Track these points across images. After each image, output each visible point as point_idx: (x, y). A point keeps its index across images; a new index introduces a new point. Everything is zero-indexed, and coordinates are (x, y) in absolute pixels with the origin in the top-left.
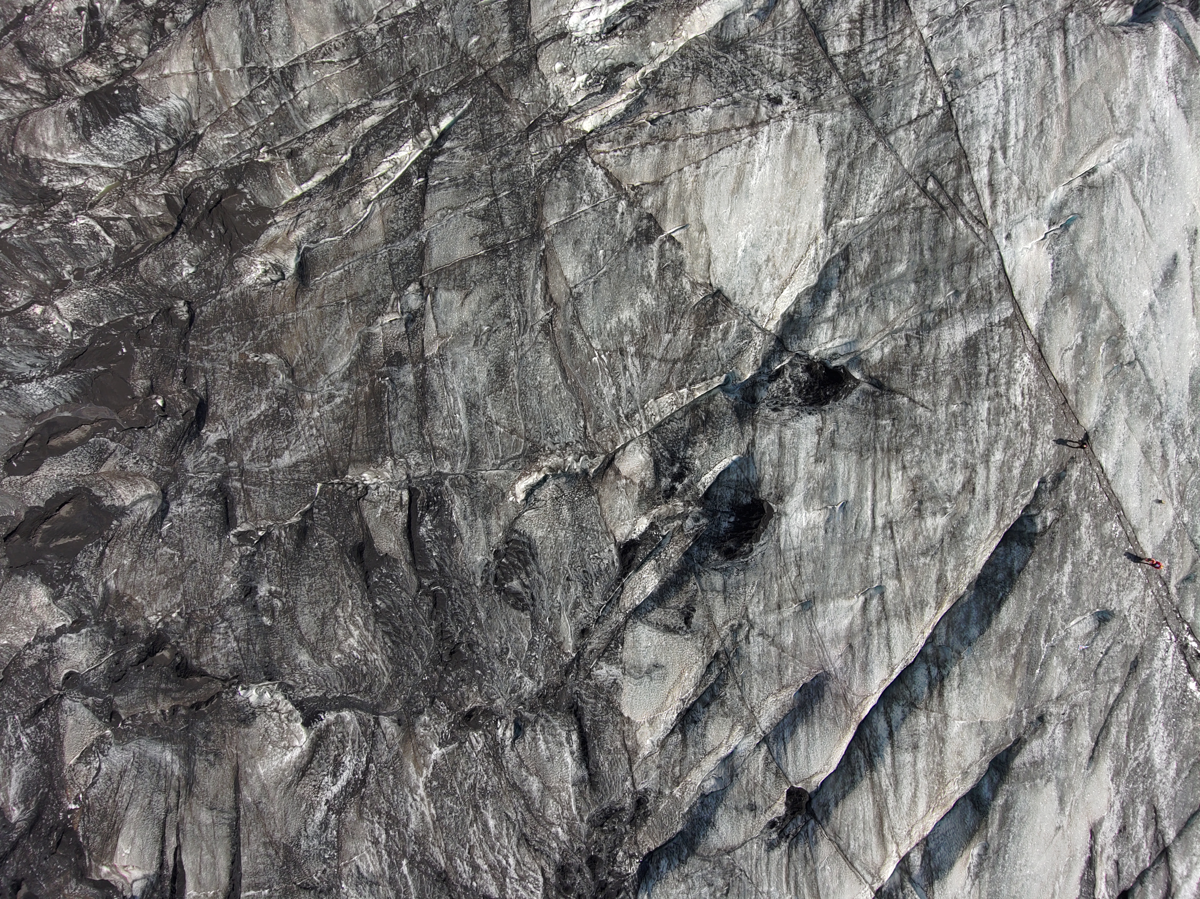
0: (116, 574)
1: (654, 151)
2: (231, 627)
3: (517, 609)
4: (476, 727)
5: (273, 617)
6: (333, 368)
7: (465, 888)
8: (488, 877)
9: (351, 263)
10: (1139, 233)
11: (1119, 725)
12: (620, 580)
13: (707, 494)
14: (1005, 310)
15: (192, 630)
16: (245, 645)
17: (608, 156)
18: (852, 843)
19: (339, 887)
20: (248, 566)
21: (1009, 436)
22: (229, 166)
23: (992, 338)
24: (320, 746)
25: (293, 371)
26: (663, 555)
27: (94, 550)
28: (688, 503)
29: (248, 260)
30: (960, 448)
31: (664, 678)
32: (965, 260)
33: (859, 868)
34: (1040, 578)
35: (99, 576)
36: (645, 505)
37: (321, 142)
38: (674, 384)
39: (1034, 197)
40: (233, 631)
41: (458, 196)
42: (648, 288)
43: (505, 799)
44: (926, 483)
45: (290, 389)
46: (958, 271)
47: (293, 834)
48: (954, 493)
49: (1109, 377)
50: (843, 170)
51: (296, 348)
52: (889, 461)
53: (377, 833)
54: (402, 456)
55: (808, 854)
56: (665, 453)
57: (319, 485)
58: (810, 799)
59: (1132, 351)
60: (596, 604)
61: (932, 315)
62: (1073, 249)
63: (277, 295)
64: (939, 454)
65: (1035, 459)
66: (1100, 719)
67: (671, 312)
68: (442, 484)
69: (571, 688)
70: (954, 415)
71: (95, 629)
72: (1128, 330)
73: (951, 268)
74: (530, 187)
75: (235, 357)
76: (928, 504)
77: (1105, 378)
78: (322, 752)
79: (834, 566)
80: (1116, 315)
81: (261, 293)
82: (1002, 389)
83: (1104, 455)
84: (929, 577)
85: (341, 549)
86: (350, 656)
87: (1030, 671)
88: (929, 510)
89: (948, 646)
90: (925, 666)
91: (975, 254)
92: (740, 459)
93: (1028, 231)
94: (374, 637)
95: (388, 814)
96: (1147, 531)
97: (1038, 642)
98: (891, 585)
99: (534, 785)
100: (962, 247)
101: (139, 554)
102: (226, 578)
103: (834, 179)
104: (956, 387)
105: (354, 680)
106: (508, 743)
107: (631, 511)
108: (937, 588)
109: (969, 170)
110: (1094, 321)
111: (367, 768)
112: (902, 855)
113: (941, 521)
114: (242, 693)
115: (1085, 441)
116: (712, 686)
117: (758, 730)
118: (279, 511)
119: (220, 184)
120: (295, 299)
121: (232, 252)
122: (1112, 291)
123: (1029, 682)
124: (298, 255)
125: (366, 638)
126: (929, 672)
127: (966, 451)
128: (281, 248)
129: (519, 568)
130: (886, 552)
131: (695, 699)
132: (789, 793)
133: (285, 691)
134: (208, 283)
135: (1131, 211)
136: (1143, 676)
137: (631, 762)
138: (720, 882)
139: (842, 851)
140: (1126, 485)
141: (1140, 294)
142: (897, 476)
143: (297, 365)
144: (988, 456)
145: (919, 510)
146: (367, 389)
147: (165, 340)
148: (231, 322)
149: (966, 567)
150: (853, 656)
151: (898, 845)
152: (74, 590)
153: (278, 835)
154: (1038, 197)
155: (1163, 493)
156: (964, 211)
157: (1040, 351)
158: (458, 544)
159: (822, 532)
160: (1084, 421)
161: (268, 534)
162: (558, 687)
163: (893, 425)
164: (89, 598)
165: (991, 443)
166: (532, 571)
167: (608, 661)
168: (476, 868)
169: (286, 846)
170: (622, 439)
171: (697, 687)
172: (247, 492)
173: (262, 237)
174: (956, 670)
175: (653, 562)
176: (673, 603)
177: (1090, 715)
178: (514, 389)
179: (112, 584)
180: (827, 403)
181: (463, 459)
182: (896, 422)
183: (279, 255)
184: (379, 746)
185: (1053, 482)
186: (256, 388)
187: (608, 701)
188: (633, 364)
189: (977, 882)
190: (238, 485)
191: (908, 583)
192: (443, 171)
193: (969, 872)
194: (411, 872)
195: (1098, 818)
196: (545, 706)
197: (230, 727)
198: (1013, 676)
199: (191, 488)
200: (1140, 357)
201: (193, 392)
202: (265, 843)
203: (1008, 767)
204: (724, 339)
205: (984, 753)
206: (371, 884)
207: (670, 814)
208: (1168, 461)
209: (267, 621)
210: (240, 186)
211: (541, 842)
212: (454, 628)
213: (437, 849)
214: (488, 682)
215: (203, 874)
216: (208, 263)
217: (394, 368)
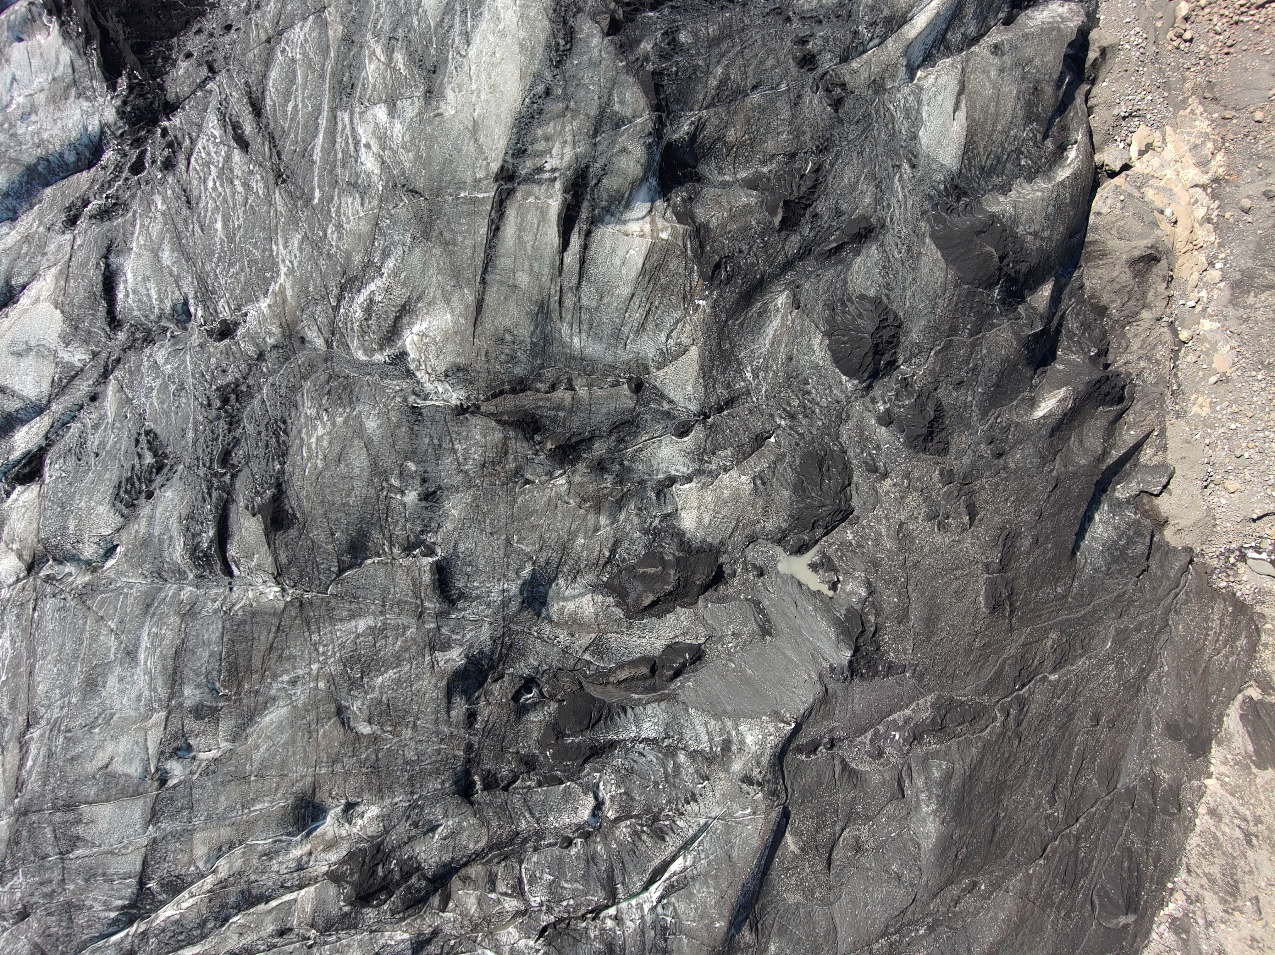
0: (597, 529)
2: (459, 464)
3: (156, 433)
4: (223, 321)
5: (402, 468)
6: (284, 711)
7: (260, 165)
8: (237, 172)
9: (239, 815)
12: (48, 445)
15: (513, 464)
16: (444, 444)
19: (385, 187)
20: (429, 521)
22: (353, 932)
24: (389, 332)
25: (339, 711)
27: (626, 555)
29: (366, 832)
31: (14, 341)
35: (620, 529)
40: (457, 459)
41: (104, 864)
43: (201, 246)
45: (344, 695)
47: (418, 251)
51: (325, 736)
53: (335, 236)
57: (326, 594)
60: (79, 425)
63: (341, 792)
68: (196, 576)
69: (116, 345)
71: (646, 477)
75: (407, 733)
78: (386, 324)
85: (305, 526)
86: (331, 416)
94: (300, 431)
95: (320, 253)
99: (167, 256)
101: (564, 546)
102: (456, 512)
106: (191, 301)
107: (15, 515)
111: (338, 301)
114: (459, 397)
118: (381, 573)
119: (370, 914)
120: (314, 786)
121: (382, 843)
124: (314, 827)
125: (307, 432)
128: (326, 839)
133: (422, 390)
134: (420, 813)
137: (69, 263)
143: (330, 719)
146: (247, 685)
148: (403, 769)
153: (437, 251)
161: (406, 550)
164: (640, 509)
166: (127, 470)
167: (72, 367)
168: (246, 182)
169: (428, 239)
170: (17, 589)
172: (417, 595)
173: (345, 853)
175: (13, 457)
178: (82, 663)
179: (605, 520)
181: (163, 599)
184: (325, 320)
186: (385, 699)
187: (77, 327)
190: (428, 604)
192: (118, 890)
194: (312, 190)
196: (149, 332)
197: (478, 365)
199: (489, 605)
202: (455, 245)
206: (355, 184)
209: (412, 466)
210: (346, 909)
211: (178, 197)
213: (279, 209)
215: (536, 221)
216: (413, 833)
217: (209, 704)
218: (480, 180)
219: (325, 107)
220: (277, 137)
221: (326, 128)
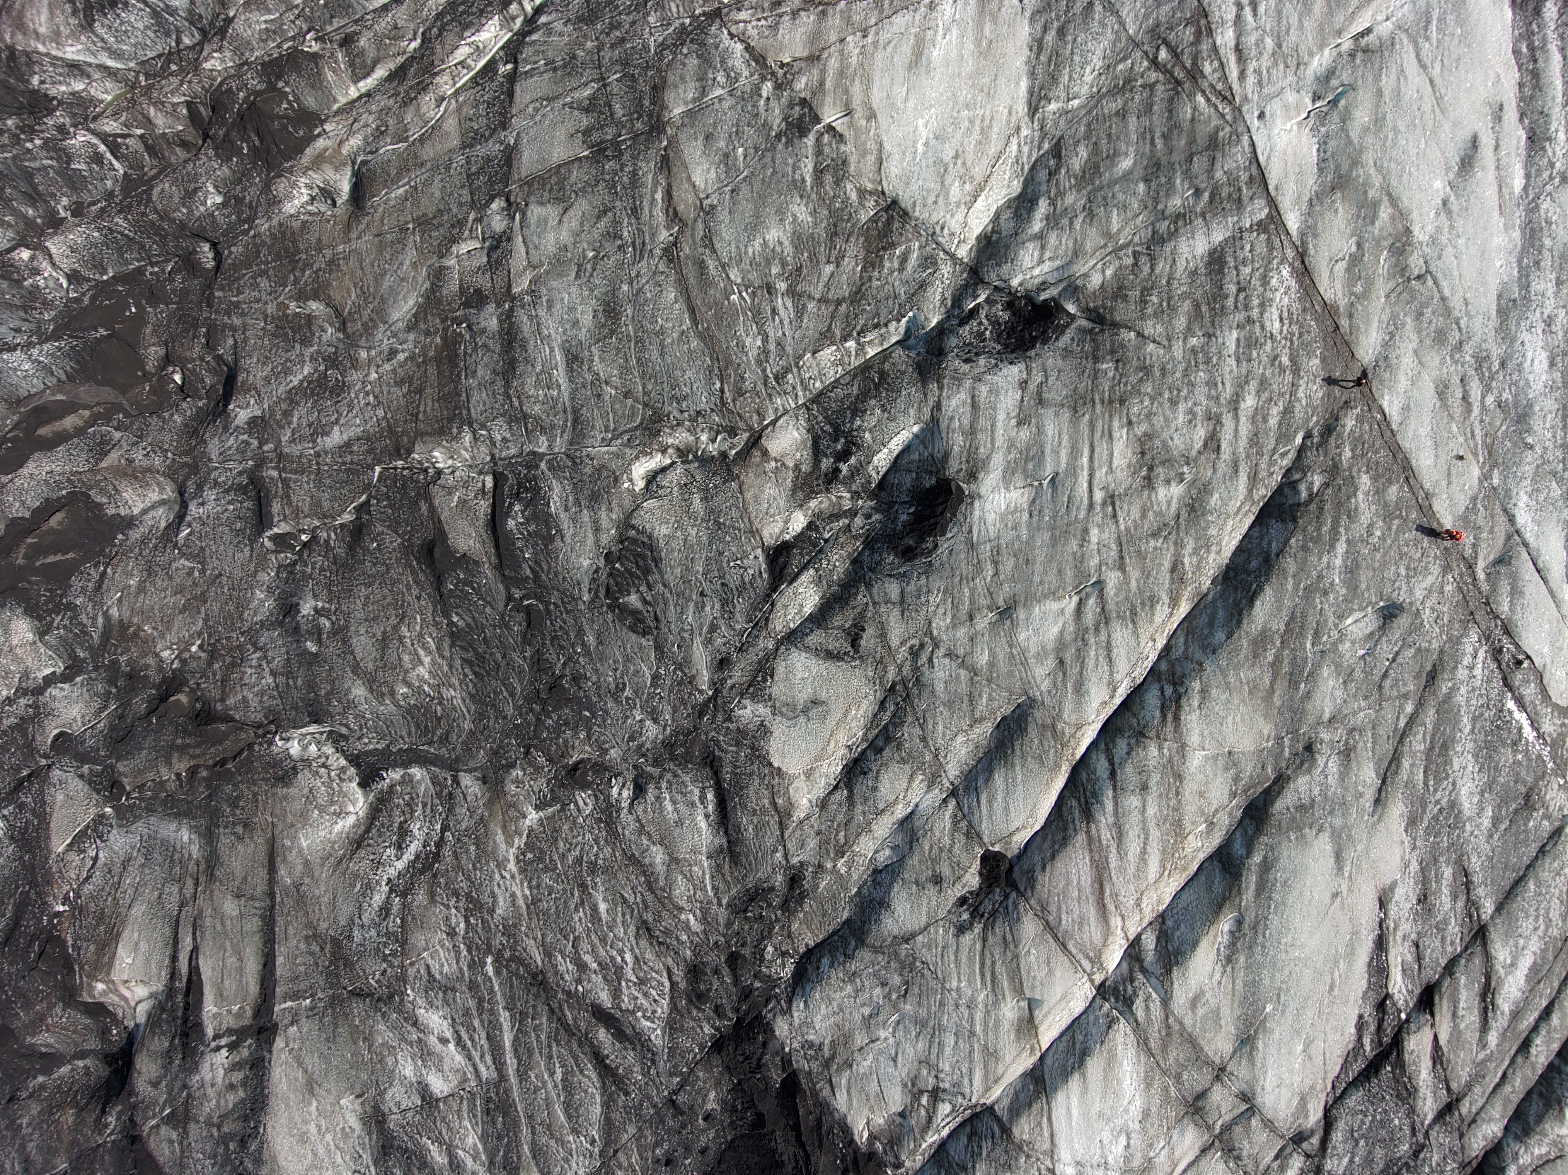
0: (120, 600)
1: (808, 19)
2: (265, 657)
3: (636, 632)
4: (584, 787)
5: (319, 641)
6: (395, 315)
7: (568, 993)
8: (597, 979)
9: (418, 176)
10: (1427, 108)
11: (1413, 755)
12: (769, 596)
13: (882, 484)
14: (1258, 211)
15: (216, 666)
16: (284, 679)
17: (749, 26)
18: (1064, 917)
19: (403, 994)
20: (288, 578)
21: (1263, 374)
22: (267, 59)
23: (1242, 248)
24: (381, 811)
25: (344, 323)
26: (824, 562)
27: (92, 572)
28: (856, 496)
29: (289, 180)
30: (1201, 394)
31: (824, 716)
32: (1208, 148)
33: (1074, 951)
34: (1305, 561)
35: (98, 603)
36: (800, 495)
37: (383, 24)
38: (838, 333)
39: (1293, 64)
40: (268, 663)
41: (555, 83)
42: (801, 197)
43: (620, 875)
44: (1157, 443)
45: (341, 346)
46: (1199, 164)
47: (344, 921)
48: (1194, 453)
49: (1393, 295)
50: (1050, 37)
51: (349, 291)
52: (1111, 416)
53: (454, 921)
54: (483, 426)
55: (1009, 936)
56: (827, 428)
57: (378, 469)
58: (1011, 867)
59: (1421, 261)
60: (738, 627)
61: (1167, 223)
62: (1344, 130)
63: (325, 224)
64: (1174, 403)
65: (1297, 404)
66: (1387, 748)
67: (833, 234)
68: (537, 467)
69: (706, 734)
70: (1193, 351)
71: (93, 675)
72: (1416, 233)
73: (1190, 159)
74: (648, 67)
75: (271, 309)
76: (1160, 470)
77: (1387, 296)
78: (383, 819)
79: (1040, 559)
80: (1400, 214)
81: (304, 223)
82: (1255, 313)
83: (1387, 397)
84: (1160, 565)
85: (406, 549)
86: (419, 691)
87: (1293, 684)
88: (1162, 477)
89: (1187, 658)
90: (1157, 686)
91: (1220, 139)
92: (922, 430)
93: (1286, 107)
94: (451, 667)
95: (468, 895)
96: (1444, 496)
97: (1303, 645)
98: (1112, 578)
99: (658, 856)
100: (1203, 131)
101: (150, 572)
102: (259, 595)
103: (1040, 49)
104: (1196, 314)
105: (426, 727)
106: (625, 804)
107: (782, 503)
108: (1172, 579)
109: (1210, 32)
110: (1373, 223)
111: (442, 837)
112: (1131, 938)
113: (1176, 490)
114: (280, 743)
115: (1362, 380)
116: (886, 727)
117: (945, 781)
118: (326, 505)
119: (255, 83)
120: (348, 227)
121: (268, 171)
122: (1394, 183)
123: (1291, 699)
124: (353, 175)
125: (440, 667)
126: (1162, 693)
127: (1209, 397)
128: (331, 163)
129: (638, 578)
130: (1106, 535)
131: (865, 745)
132: (984, 858)
133: (336, 742)
134: (239, 213)
135: (1417, 80)
136: (1444, 690)
137: (782, 827)
138: (896, 980)
139: (1051, 929)
140: (1416, 436)
141: (1431, 187)
142: (1121, 435)
143: (350, 313)
144: (1236, 402)
145: (1148, 478)
146: (438, 340)
147: (184, 294)
148: (267, 263)
149: (1208, 551)
150: (1064, 674)
151: (1123, 919)
152: (66, 622)
153: (324, 926)
154: (1298, 64)
155: (1465, 446)
156: (1205, 85)
157: (1303, 262)
158: (558, 543)
159: (1026, 516)
160: (1360, 353)
161: (314, 538)
162: (690, 733)
163: (1116, 369)
164: (85, 633)
165: (1241, 385)
166: (656, 582)
167: (754, 698)
168: (582, 967)
169: (334, 940)
170: (771, 412)
171: (868, 728)
172: (286, 483)
173: (308, 151)
174: (1196, 685)
175: (812, 572)
176: (837, 621)
177: (1374, 743)
178: (628, 335)
179: (114, 612)
180: (1034, 347)
181: (563, 432)
182: (1120, 365)
183: (329, 173)
184: (458, 810)
185: (1322, 435)
186: (297, 346)
187: (753, 748)
188: (784, 306)
189: (1229, 969)
190: (275, 474)
191: (1134, 574)
192: (537, 52)
193: (1218, 955)
194: (498, 973)
195: (1388, 882)
196: (673, 758)
197: (265, 787)
198: (1271, 691)
199: (216, 482)
200: (1433, 269)
201: (219, 358)
202: (307, 938)
203: (1266, 813)
204: (901, 269)
205: (1233, 795)
206: (446, 989)
207: (834, 896)
208: (1469, 404)
209: (310, 646)
210: (281, 84)
211: (667, 932)
212: (554, 656)
213: (532, 942)
214: (599, 726)
215: (227, 983)
216: (239, 188)
217: (473, 311)
218: (292, 1024)
219: (513, 1080)
220: (562, 1032)
221: (504, 1054)
